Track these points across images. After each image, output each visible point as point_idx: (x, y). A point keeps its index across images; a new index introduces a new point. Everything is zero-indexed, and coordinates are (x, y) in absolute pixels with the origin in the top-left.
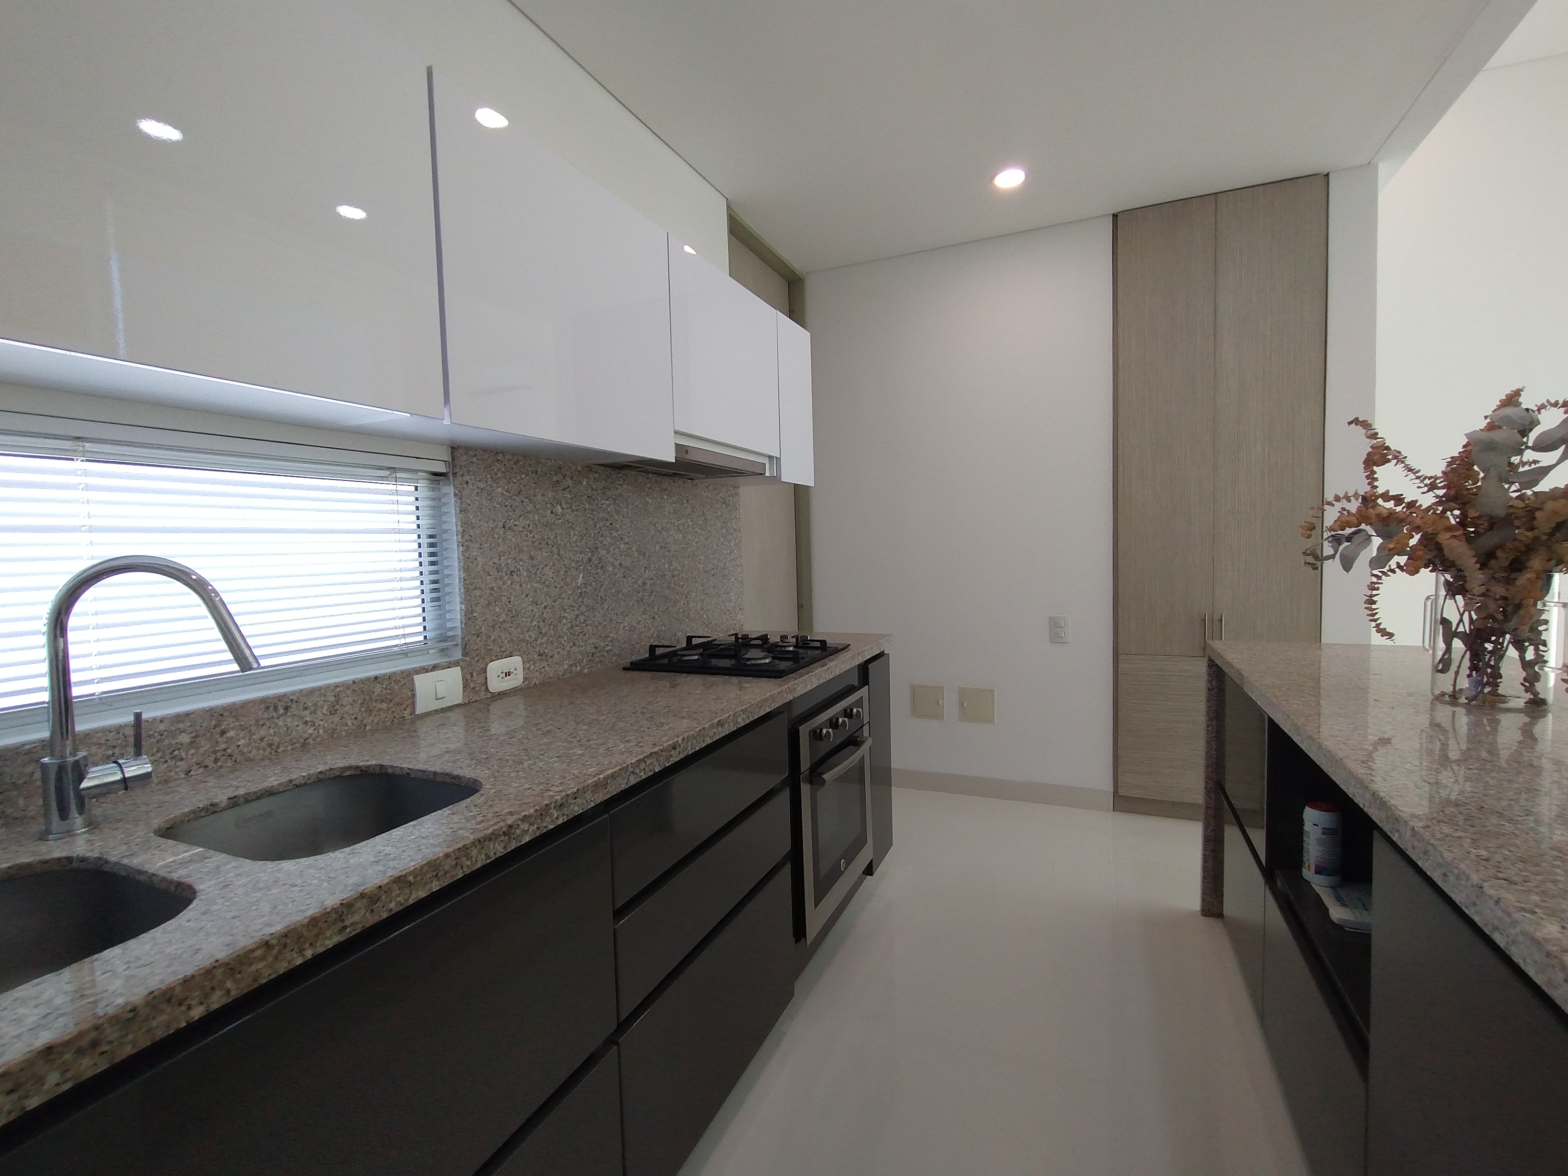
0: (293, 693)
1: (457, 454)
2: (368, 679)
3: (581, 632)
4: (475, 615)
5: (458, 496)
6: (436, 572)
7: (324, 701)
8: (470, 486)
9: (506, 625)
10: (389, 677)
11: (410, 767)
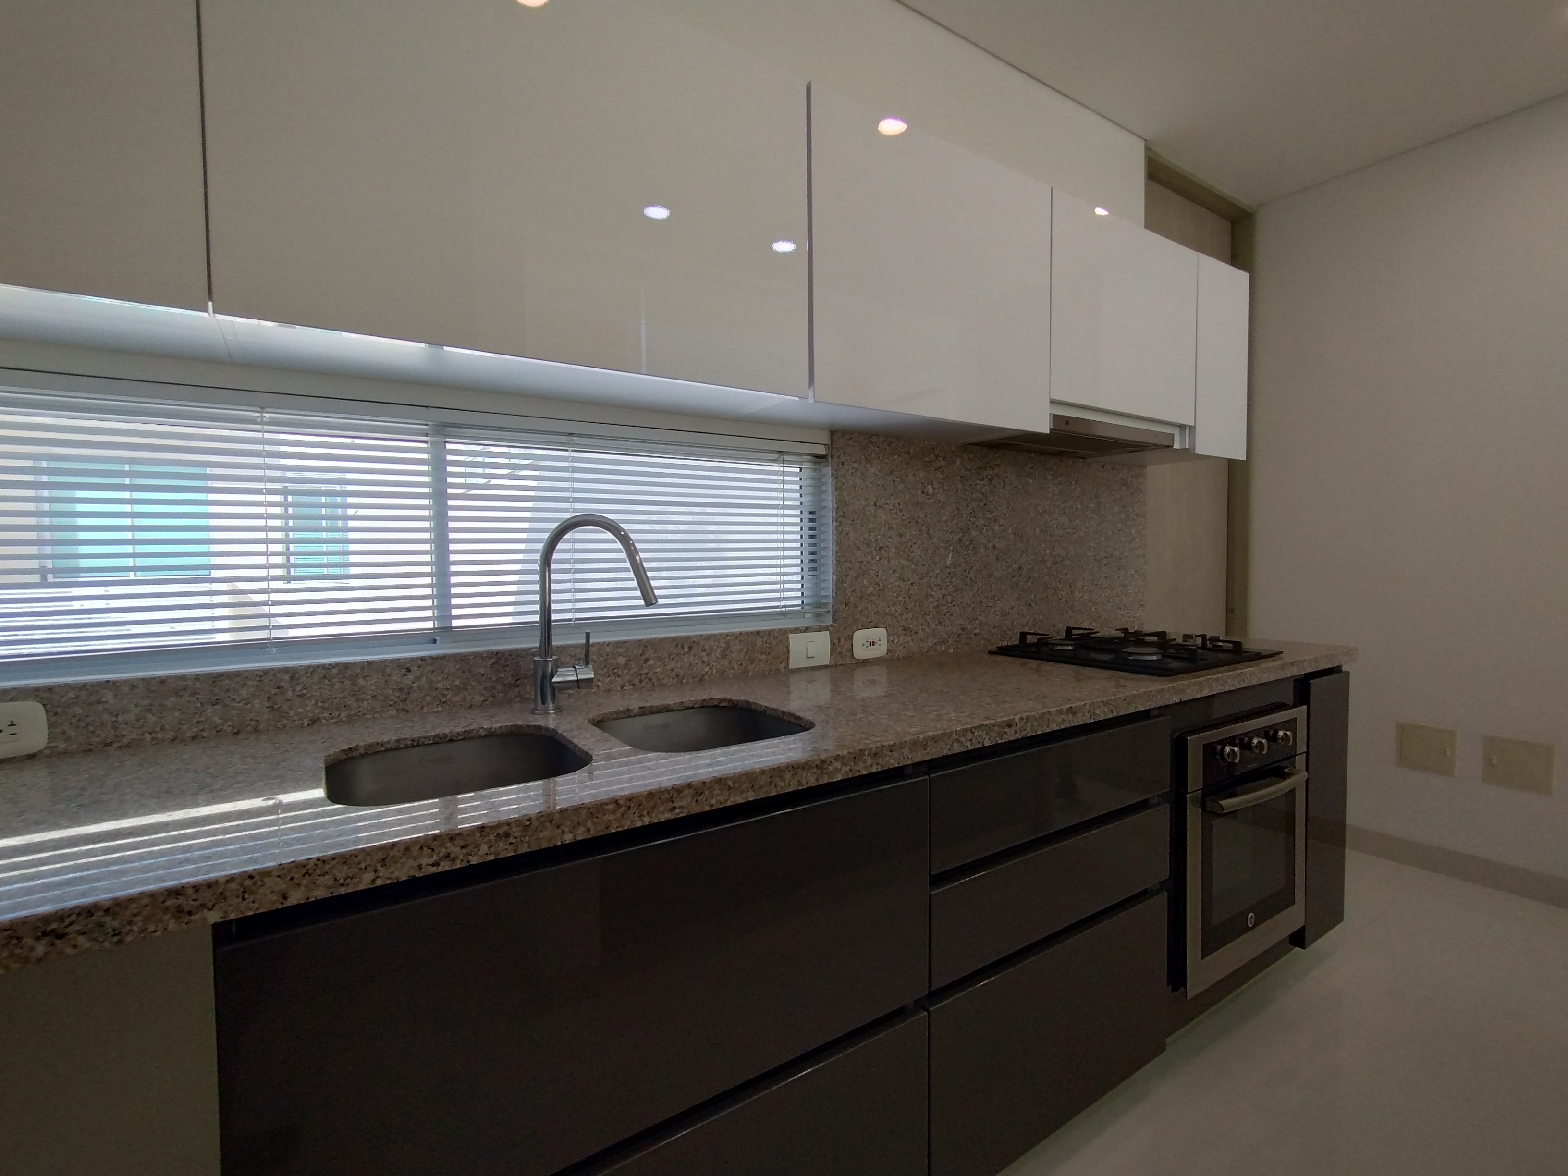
0: (696, 636)
1: (835, 437)
2: (752, 633)
3: (948, 612)
4: (844, 585)
5: (835, 476)
6: (815, 545)
7: (717, 646)
8: (846, 467)
9: (874, 598)
10: (770, 632)
11: (767, 705)
